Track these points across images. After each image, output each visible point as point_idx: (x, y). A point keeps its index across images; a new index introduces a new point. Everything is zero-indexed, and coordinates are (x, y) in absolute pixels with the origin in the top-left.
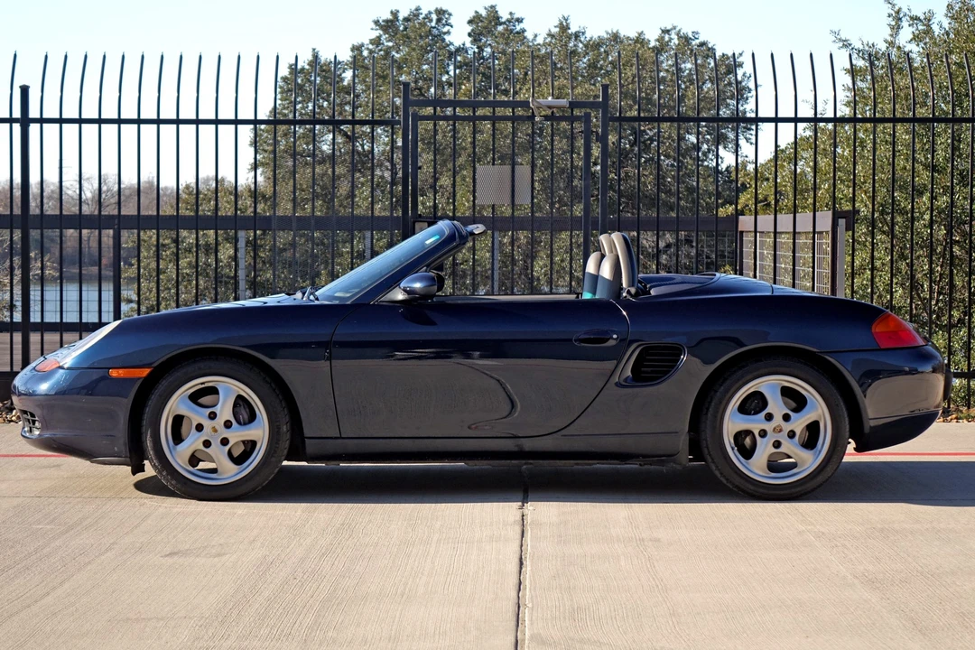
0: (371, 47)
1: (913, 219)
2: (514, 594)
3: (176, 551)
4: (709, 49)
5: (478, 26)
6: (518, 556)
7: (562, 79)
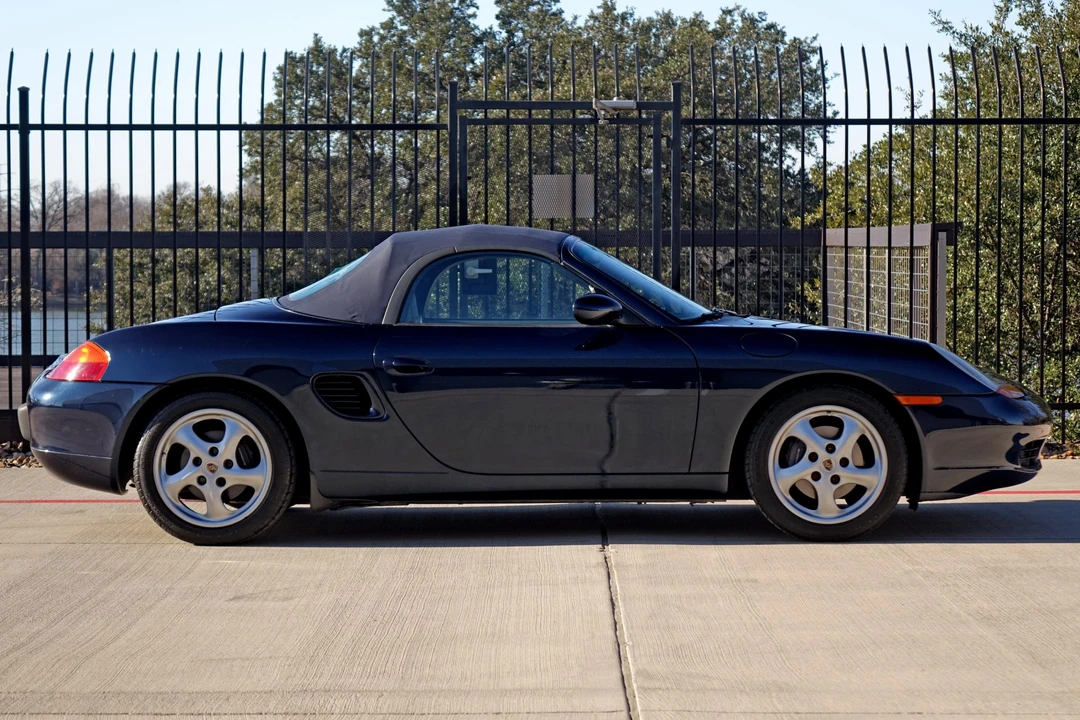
0: (382, 32)
1: (1022, 230)
2: (611, 633)
3: (239, 594)
4: (778, 32)
5: (507, 7)
6: (608, 597)
7: (607, 69)
